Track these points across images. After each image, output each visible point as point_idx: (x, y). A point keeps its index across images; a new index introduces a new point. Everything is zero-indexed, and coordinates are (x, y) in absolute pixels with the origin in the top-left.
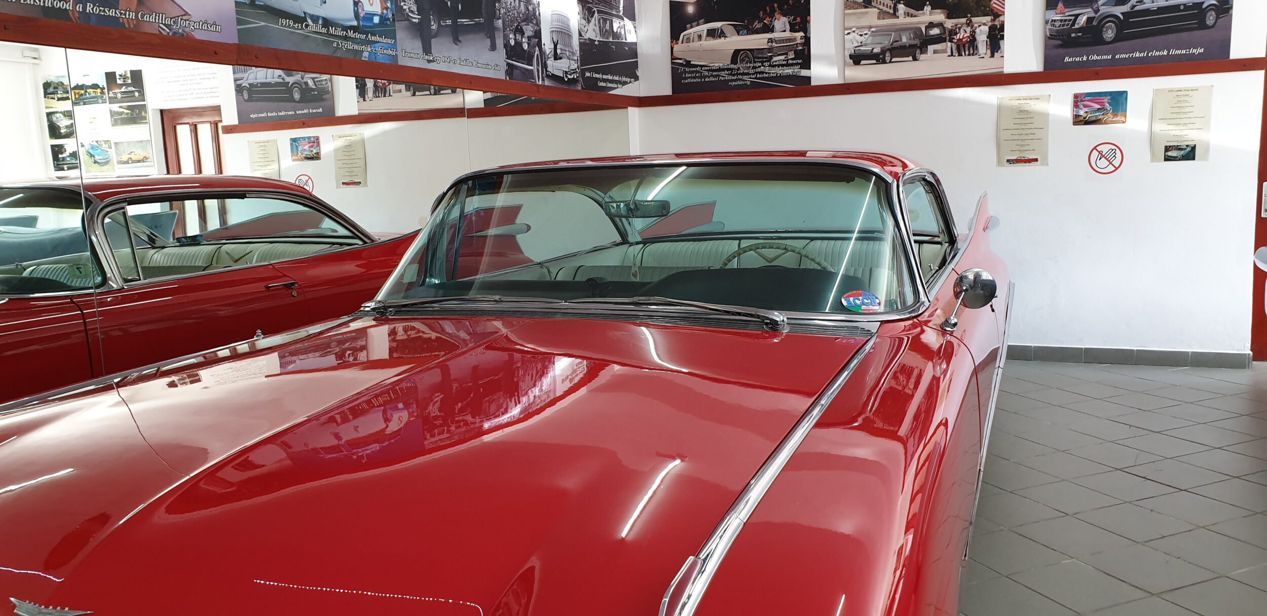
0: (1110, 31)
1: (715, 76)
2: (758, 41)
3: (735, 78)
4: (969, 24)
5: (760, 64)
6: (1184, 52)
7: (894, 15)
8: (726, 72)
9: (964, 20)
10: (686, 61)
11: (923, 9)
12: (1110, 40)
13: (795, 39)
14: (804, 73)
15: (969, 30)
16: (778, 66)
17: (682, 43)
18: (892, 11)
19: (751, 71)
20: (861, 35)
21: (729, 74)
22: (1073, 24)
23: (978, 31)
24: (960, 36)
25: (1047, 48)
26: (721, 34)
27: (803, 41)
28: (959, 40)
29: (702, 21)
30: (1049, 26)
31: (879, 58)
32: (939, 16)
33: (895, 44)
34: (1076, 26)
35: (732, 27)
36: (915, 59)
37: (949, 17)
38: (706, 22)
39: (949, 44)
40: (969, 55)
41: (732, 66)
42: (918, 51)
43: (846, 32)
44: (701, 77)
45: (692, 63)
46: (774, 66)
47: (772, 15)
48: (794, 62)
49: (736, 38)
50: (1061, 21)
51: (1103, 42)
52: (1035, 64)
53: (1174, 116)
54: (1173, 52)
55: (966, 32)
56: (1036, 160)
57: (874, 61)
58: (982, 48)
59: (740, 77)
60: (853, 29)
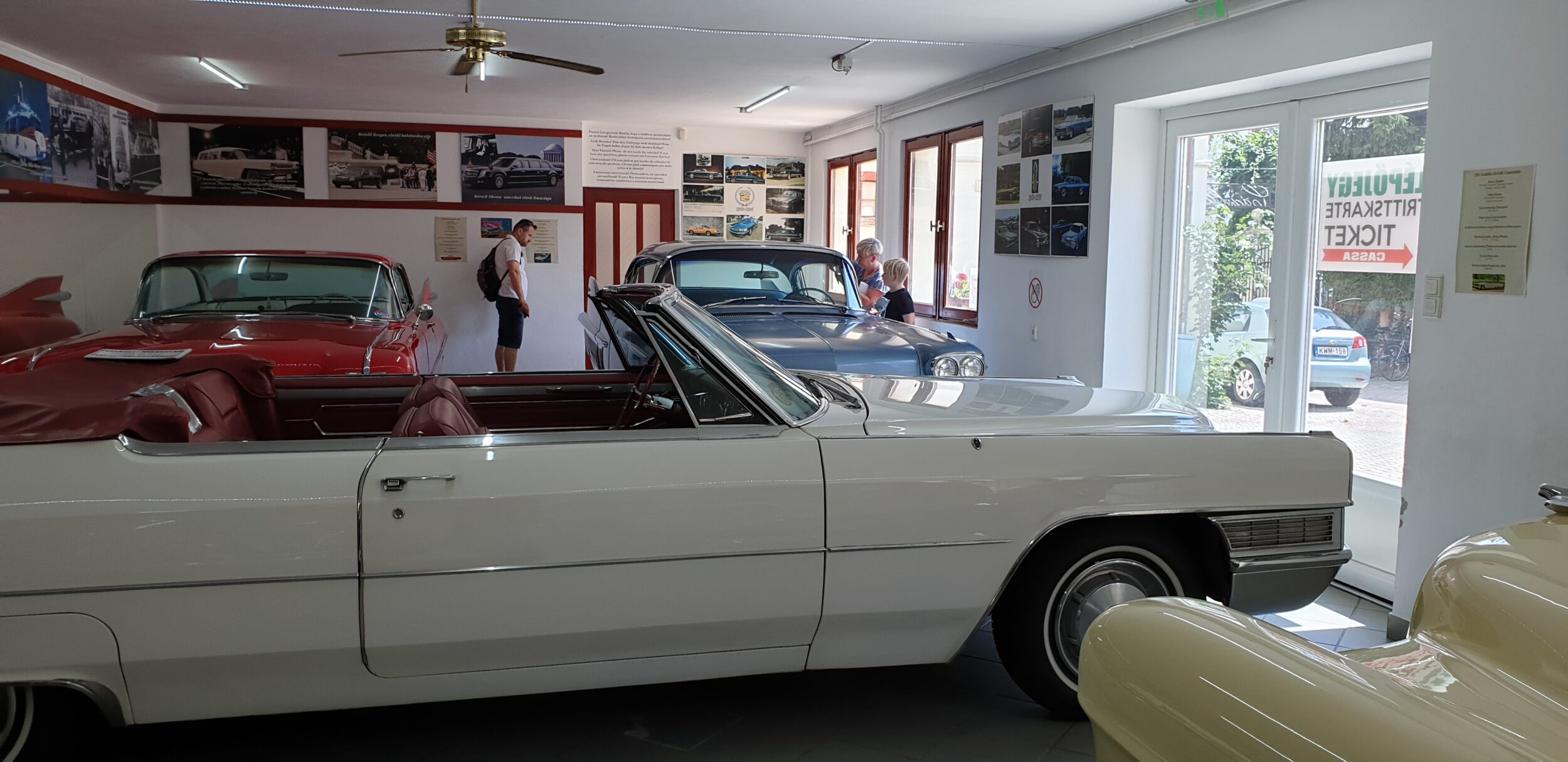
0: (499, 182)
1: (228, 186)
2: (264, 164)
3: (245, 188)
4: (414, 168)
5: (265, 181)
6: (541, 198)
7: (364, 157)
8: (238, 184)
9: (410, 165)
10: (203, 172)
11: (383, 155)
12: (500, 187)
13: (291, 166)
14: (299, 190)
15: (414, 171)
16: (280, 183)
17: (201, 158)
18: (362, 154)
19: (259, 185)
20: (341, 168)
21: (240, 186)
22: (478, 175)
23: (420, 173)
24: (409, 175)
25: (463, 188)
26: (233, 156)
27: (298, 168)
28: (408, 177)
29: (217, 145)
30: (464, 175)
31: (354, 185)
32: (394, 161)
33: (365, 176)
34: (480, 177)
35: (242, 153)
36: (379, 187)
37: (401, 162)
38: (220, 147)
39: (401, 180)
40: (415, 188)
41: (243, 180)
42: (381, 183)
43: (330, 165)
44: (217, 186)
45: (209, 175)
46: (275, 183)
47: (274, 148)
48: (292, 181)
49: (246, 160)
50: (471, 172)
51: (497, 188)
52: (457, 198)
53: (538, 236)
54: (535, 198)
55: (412, 173)
56: (460, 258)
57: (351, 187)
58: (423, 185)
59: (249, 188)
60: (335, 163)
